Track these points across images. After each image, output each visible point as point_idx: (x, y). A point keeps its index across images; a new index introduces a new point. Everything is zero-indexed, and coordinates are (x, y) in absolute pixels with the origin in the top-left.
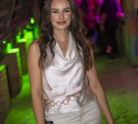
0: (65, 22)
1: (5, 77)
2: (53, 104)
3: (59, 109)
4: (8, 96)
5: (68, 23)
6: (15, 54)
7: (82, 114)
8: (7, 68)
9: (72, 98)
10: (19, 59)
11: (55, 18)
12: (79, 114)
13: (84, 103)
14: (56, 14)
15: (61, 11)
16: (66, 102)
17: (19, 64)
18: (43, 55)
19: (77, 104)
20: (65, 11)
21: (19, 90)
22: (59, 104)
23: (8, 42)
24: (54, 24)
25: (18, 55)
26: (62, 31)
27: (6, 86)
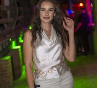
0: (49, 18)
1: (10, 64)
2: (41, 73)
3: (45, 76)
4: (12, 78)
5: (51, 19)
6: (18, 49)
7: (61, 80)
8: (12, 58)
9: (55, 69)
10: (20, 54)
11: (43, 14)
12: (59, 80)
13: (62, 72)
14: (43, 12)
15: (47, 10)
16: (50, 71)
17: (21, 57)
18: (34, 38)
19: (57, 73)
20: (50, 10)
21: (20, 75)
22: (45, 73)
23: (13, 40)
24: (42, 18)
25: (20, 50)
26: (47, 24)
27: (10, 70)
